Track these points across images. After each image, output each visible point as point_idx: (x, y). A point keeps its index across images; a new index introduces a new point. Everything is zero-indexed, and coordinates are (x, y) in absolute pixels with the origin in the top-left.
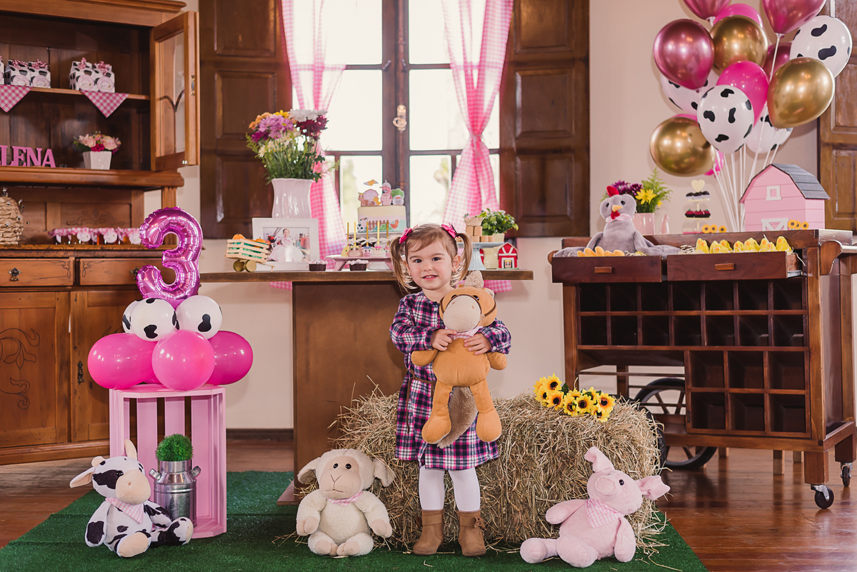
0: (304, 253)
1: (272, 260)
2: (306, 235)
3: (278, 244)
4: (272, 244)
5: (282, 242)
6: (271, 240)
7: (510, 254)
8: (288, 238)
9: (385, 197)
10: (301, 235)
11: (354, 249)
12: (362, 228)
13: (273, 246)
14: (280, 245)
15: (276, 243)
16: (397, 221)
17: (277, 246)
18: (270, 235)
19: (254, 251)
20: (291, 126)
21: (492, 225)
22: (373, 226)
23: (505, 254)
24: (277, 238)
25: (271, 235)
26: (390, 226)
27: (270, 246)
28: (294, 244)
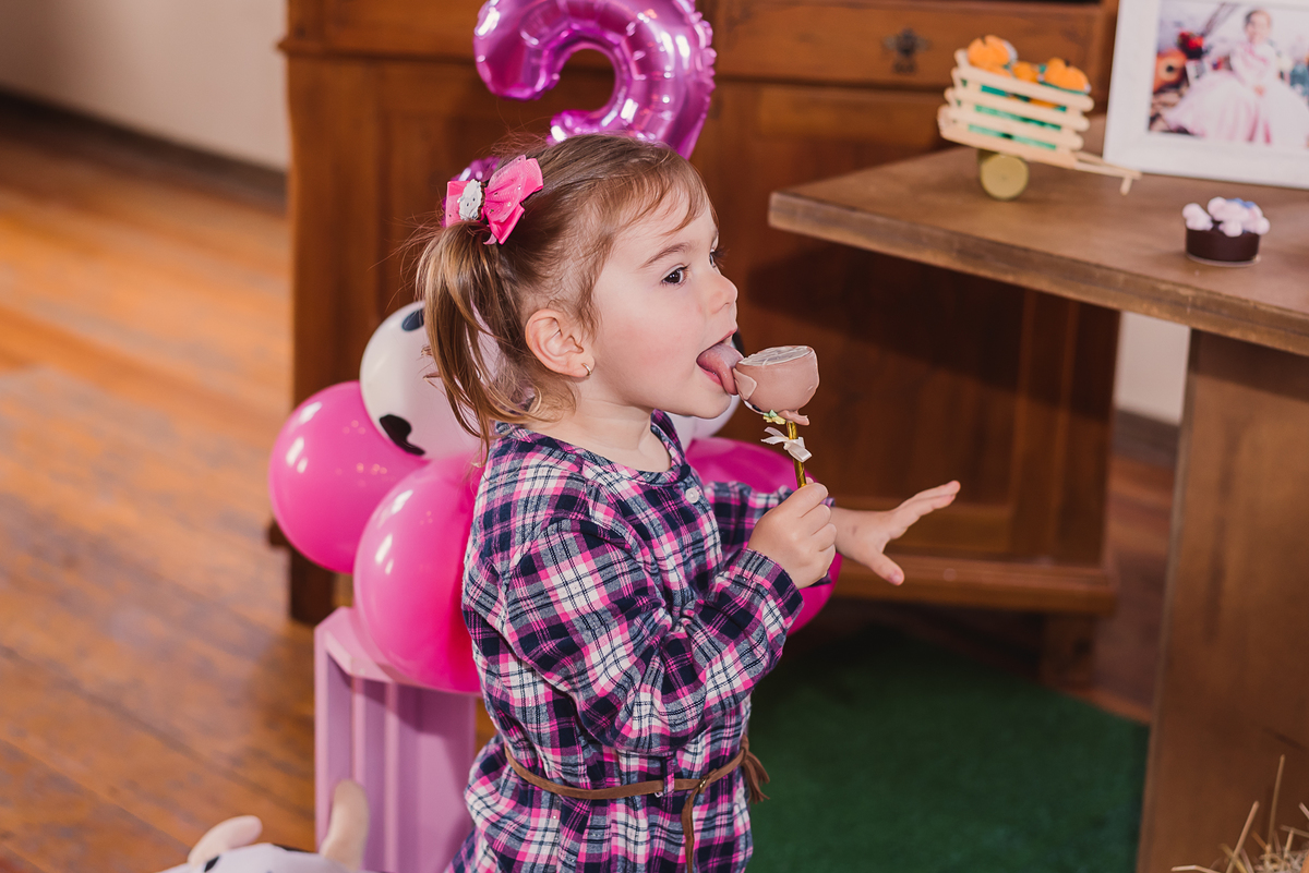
1: (1182, 131)
3: (1216, 67)
4: (1190, 65)
5: (1236, 62)
6: (1191, 47)
8: (1262, 49)
13: (1191, 72)
14: (1221, 75)
15: (1207, 62)
17: (1211, 77)
18: (1187, 29)
19: (1026, 120)
24: (1216, 44)
25: (1193, 27)
27: (1183, 73)
28: (1282, 75)
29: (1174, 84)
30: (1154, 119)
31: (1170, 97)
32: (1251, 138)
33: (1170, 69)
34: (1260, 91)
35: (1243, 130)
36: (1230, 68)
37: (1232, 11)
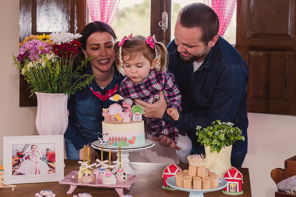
0: (50, 166)
1: (20, 174)
2: (52, 150)
3: (26, 159)
4: (20, 159)
5: (30, 157)
6: (20, 155)
7: (235, 178)
8: (36, 153)
9: (125, 115)
10: (48, 149)
11: (86, 175)
12: (104, 142)
13: (21, 161)
16: (134, 137)
17: (25, 161)
18: (18, 151)
20: (46, 49)
21: (220, 141)
22: (113, 142)
23: (231, 178)
25: (20, 150)
26: (127, 141)
27: (19, 161)
28: (41, 158)
29: (17, 164)
30: (13, 172)
31: (17, 167)
32: (36, 174)
33: (16, 160)
34: (36, 163)
35: (34, 172)
36: (29, 159)
37: (28, 146)
